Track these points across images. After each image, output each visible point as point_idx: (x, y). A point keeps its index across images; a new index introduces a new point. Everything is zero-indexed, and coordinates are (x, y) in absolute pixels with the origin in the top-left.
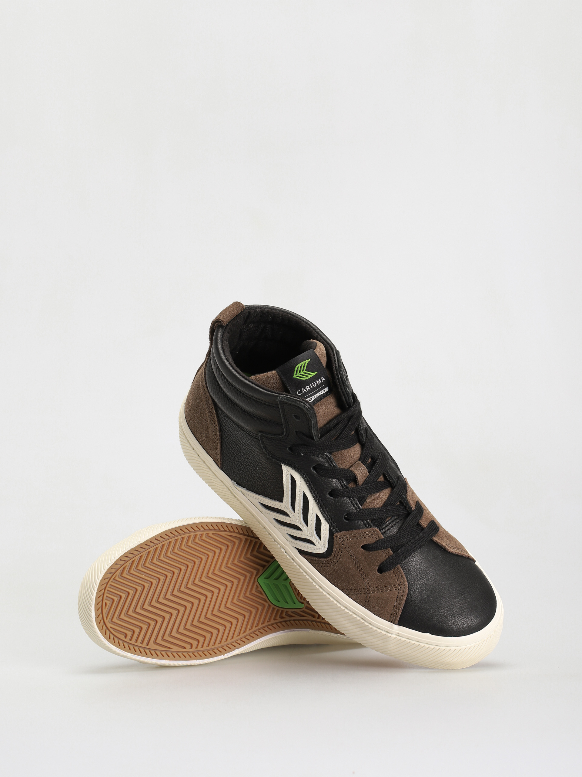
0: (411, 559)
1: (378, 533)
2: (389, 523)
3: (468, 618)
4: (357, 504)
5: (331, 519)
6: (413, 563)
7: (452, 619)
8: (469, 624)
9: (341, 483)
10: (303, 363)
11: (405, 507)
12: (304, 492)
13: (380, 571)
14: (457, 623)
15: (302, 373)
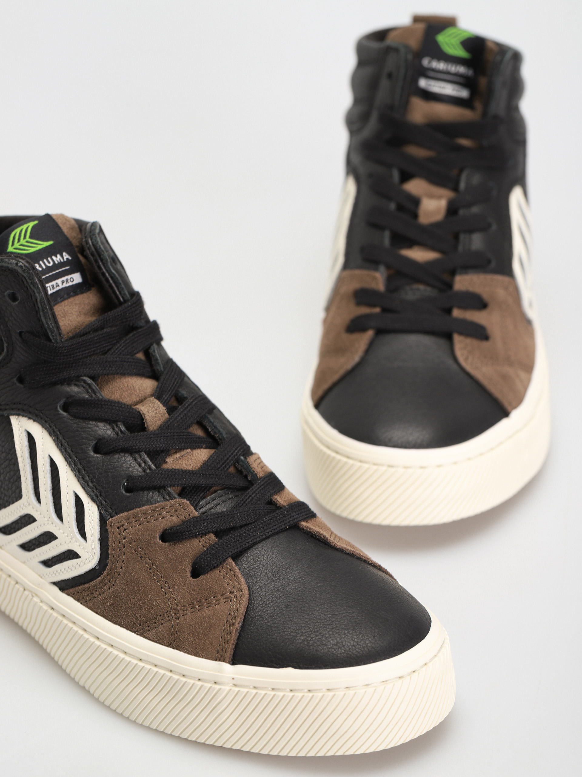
0: (256, 552)
1: (188, 507)
2: (213, 498)
3: (366, 633)
4: (145, 462)
5: (101, 495)
6: (259, 558)
7: (335, 637)
8: (369, 645)
9: (113, 429)
10: (24, 227)
11: (246, 477)
12: (50, 456)
13: (195, 574)
14: (344, 642)
15: (22, 241)
